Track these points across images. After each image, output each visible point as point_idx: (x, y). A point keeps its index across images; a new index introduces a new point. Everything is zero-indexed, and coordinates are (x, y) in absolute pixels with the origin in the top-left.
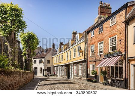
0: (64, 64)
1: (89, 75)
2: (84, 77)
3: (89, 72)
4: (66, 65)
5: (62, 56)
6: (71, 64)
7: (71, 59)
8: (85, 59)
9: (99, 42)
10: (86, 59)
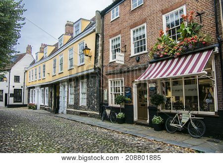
0: (49, 83)
1: (108, 104)
2: (93, 109)
3: (105, 98)
4: (52, 84)
5: (44, 66)
6: (62, 82)
7: (62, 72)
8: (95, 68)
9: (132, 27)
10: (99, 68)
